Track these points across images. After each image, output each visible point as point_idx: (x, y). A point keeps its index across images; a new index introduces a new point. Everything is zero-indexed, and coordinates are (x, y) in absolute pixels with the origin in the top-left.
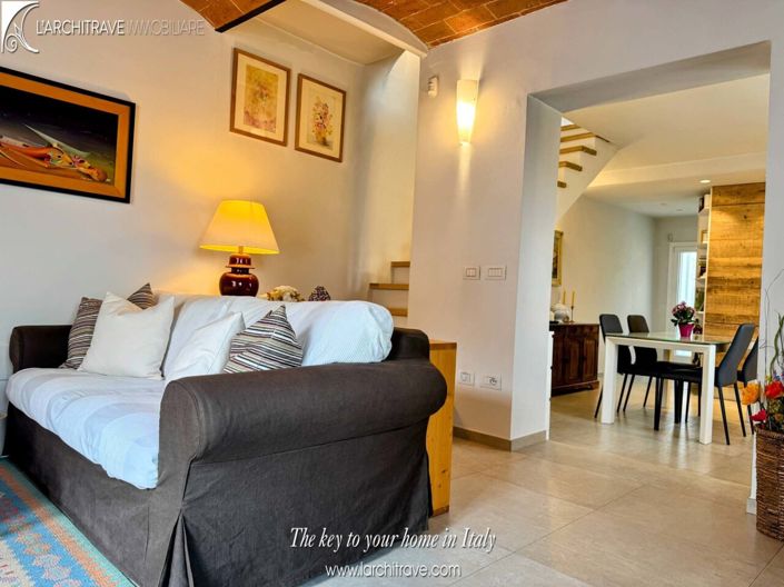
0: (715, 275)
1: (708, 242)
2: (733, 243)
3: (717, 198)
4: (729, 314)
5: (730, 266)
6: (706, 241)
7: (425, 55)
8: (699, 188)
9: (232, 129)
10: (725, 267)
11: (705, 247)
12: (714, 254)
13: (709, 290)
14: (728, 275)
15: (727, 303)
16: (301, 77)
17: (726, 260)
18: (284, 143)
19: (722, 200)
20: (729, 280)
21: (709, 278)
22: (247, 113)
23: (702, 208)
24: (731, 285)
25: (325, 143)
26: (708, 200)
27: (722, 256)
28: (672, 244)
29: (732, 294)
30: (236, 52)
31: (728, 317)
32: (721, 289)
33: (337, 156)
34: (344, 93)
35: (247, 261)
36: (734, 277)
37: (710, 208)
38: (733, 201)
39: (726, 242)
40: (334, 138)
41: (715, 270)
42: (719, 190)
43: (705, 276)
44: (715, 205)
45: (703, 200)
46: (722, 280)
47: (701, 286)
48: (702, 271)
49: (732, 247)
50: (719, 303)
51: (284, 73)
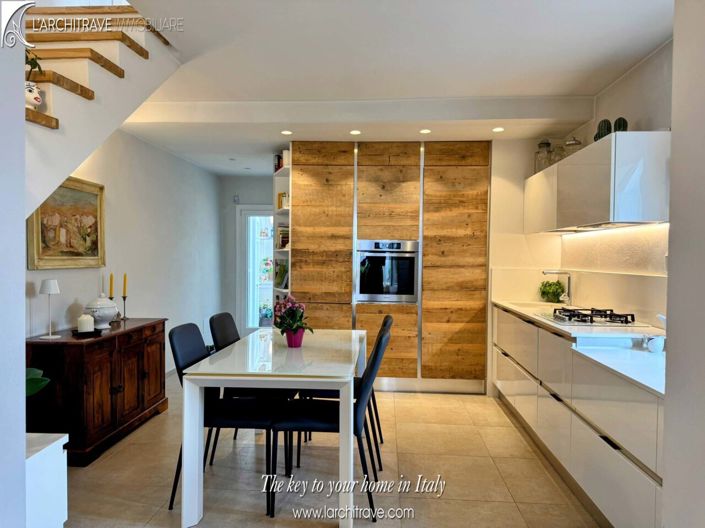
0: (299, 246)
1: (290, 208)
2: (317, 210)
3: (297, 155)
4: (314, 291)
5: (312, 237)
6: (288, 206)
8: (277, 140)
10: (308, 237)
11: (286, 213)
12: (296, 222)
13: (293, 265)
14: (313, 247)
15: (313, 279)
17: (309, 230)
19: (303, 159)
20: (314, 253)
21: (292, 250)
23: (279, 166)
24: (316, 258)
26: (288, 158)
27: (306, 226)
28: (239, 207)
29: (318, 269)
31: (315, 295)
32: (306, 263)
36: (318, 250)
37: (290, 166)
38: (313, 160)
39: (309, 209)
41: (299, 241)
42: (302, 146)
43: (288, 248)
44: (295, 163)
45: (280, 158)
46: (306, 252)
47: (284, 258)
48: (284, 243)
49: (315, 215)
50: (305, 279)
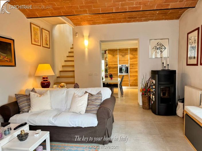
0: (109, 66)
4: (112, 73)
6: (107, 59)
7: (74, 27)
8: (105, 49)
9: (32, 44)
10: (111, 65)
11: (107, 61)
12: (109, 62)
13: (109, 69)
14: (111, 66)
15: (112, 71)
16: (42, 28)
17: (111, 63)
18: (40, 46)
19: (110, 52)
20: (112, 67)
22: (34, 39)
25: (47, 44)
26: (107, 52)
30: (31, 23)
32: (111, 69)
33: (49, 47)
34: (49, 32)
35: (47, 78)
38: (111, 52)
39: (111, 60)
40: (48, 43)
42: (109, 50)
43: (108, 66)
44: (108, 53)
46: (110, 67)
47: (107, 68)
50: (110, 71)
51: (39, 28)
